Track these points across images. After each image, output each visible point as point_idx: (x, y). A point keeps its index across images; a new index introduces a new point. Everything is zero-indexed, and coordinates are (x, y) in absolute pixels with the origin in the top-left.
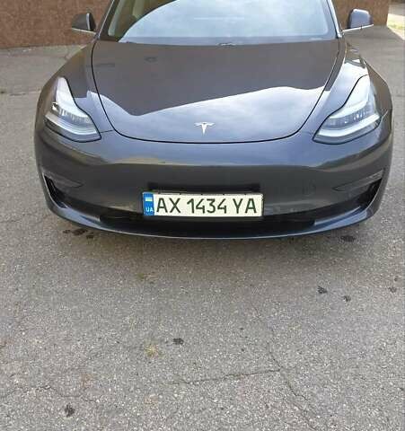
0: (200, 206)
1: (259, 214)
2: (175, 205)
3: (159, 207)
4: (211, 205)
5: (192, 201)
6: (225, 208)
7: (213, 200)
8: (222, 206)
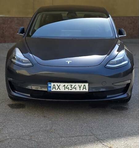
0: (67, 87)
1: (87, 90)
2: (59, 87)
3: (53, 88)
4: (71, 87)
5: (64, 85)
6: (76, 88)
7: (72, 85)
8: (75, 87)
